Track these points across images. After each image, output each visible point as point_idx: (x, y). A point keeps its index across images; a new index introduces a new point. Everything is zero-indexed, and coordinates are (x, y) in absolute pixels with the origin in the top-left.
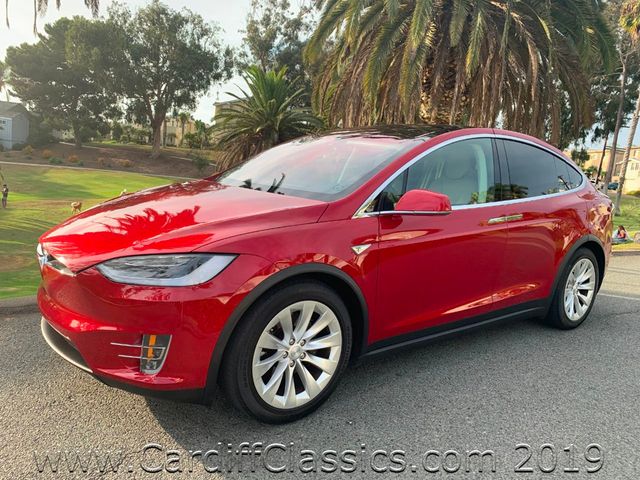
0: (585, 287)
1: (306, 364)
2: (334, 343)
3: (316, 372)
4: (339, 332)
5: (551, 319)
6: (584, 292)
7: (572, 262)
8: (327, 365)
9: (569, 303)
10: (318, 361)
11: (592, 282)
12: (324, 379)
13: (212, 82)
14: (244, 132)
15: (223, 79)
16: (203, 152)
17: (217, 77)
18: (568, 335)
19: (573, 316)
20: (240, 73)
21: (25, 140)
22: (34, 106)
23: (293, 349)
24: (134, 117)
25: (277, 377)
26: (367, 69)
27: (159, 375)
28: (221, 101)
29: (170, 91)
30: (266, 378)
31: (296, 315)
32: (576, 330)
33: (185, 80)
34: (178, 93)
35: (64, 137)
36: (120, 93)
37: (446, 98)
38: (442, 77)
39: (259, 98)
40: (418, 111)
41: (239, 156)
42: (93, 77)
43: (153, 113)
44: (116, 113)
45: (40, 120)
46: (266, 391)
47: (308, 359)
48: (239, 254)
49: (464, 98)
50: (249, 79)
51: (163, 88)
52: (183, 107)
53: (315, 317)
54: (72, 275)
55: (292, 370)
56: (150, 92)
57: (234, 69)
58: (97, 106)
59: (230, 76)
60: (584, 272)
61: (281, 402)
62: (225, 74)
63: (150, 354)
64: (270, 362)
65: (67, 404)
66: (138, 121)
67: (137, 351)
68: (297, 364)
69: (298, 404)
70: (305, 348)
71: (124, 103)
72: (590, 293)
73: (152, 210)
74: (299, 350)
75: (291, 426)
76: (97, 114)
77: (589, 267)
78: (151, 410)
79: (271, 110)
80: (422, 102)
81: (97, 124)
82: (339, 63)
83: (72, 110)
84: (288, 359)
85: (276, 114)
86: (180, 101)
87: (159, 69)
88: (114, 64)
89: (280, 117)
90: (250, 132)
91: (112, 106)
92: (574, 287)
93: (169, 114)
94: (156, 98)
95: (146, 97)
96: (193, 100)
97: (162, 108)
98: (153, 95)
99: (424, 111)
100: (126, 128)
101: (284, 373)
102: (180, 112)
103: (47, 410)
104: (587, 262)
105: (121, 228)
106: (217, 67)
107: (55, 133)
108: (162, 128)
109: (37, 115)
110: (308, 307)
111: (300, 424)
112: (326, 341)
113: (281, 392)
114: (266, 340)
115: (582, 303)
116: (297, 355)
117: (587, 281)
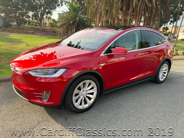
0: (165, 71)
1: (87, 97)
2: (95, 91)
3: (90, 99)
4: (96, 88)
5: (155, 81)
6: (165, 73)
7: (162, 65)
8: (93, 97)
9: (160, 76)
10: (90, 96)
11: (167, 70)
12: (92, 100)
13: (57, 7)
14: (67, 23)
15: (60, 6)
16: (55, 29)
17: (58, 5)
18: (160, 85)
19: (161, 80)
20: (65, 4)
21: (2, 25)
22: (4, 15)
23: (84, 93)
24: (34, 18)
25: (79, 101)
26: (103, 4)
27: (47, 102)
28: (60, 13)
29: (44, 10)
30: (76, 101)
31: (84, 84)
32: (162, 84)
33: (49, 7)
34: (47, 10)
35: (13, 24)
36: (29, 10)
37: (127, 13)
38: (126, 7)
39: (71, 13)
40: (119, 16)
41: (66, 30)
42: (21, 5)
43: (40, 17)
44: (28, 17)
45: (6, 19)
46: (76, 105)
47: (88, 95)
48: (68, 68)
49: (132, 13)
50: (68, 6)
51: (42, 9)
52: (49, 15)
53: (90, 84)
54: (21, 74)
55: (83, 98)
56: (38, 10)
57: (64, 3)
58: (23, 14)
59: (62, 5)
60: (165, 68)
61: (80, 107)
62: (61, 4)
63: (44, 96)
64: (77, 97)
65: (22, 108)
66: (35, 19)
67: (41, 95)
68: (85, 97)
69: (85, 108)
70: (87, 92)
71: (31, 14)
72: (166, 73)
73: (42, 53)
74: (85, 93)
75: (83, 113)
76: (23, 17)
77: (167, 66)
78: (45, 110)
79: (75, 16)
80: (120, 14)
81: (23, 20)
82: (95, 2)
83: (15, 16)
84: (82, 96)
85: (76, 17)
86: (47, 13)
87: (41, 3)
88: (27, 2)
89: (78, 18)
90: (69, 23)
91: (27, 14)
92: (162, 72)
93: (44, 17)
94: (40, 12)
95: (37, 12)
96: (51, 13)
97: (42, 15)
98: (39, 11)
99: (120, 17)
100: (32, 21)
101: (81, 100)
102: (48, 16)
103: (16, 110)
104: (166, 64)
105: (34, 58)
106: (58, 2)
107: (11, 23)
108: (43, 21)
109: (5, 18)
110: (88, 82)
111: (86, 113)
112: (93, 91)
113: (81, 105)
114: (76, 91)
115: (164, 76)
116: (85, 94)
117: (166, 70)
